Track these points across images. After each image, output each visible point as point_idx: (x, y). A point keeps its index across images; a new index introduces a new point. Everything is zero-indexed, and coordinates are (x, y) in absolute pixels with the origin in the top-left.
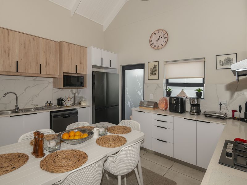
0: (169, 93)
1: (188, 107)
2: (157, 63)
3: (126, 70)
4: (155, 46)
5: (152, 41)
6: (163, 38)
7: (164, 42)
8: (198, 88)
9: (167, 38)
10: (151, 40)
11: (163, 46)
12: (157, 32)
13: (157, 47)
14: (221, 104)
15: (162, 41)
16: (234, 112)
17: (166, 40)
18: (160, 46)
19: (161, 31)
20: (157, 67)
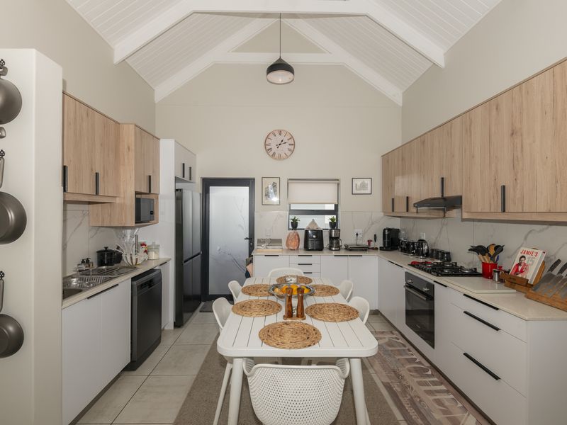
0: (294, 225)
1: (326, 242)
2: (277, 181)
3: (211, 187)
4: (274, 153)
5: (269, 145)
6: (287, 144)
7: (289, 150)
8: (331, 217)
9: (294, 145)
10: (267, 143)
11: (287, 157)
12: (277, 134)
13: (277, 155)
14: (357, 235)
15: (285, 148)
16: (369, 242)
17: (292, 147)
18: (283, 155)
19: (283, 134)
20: (278, 185)
